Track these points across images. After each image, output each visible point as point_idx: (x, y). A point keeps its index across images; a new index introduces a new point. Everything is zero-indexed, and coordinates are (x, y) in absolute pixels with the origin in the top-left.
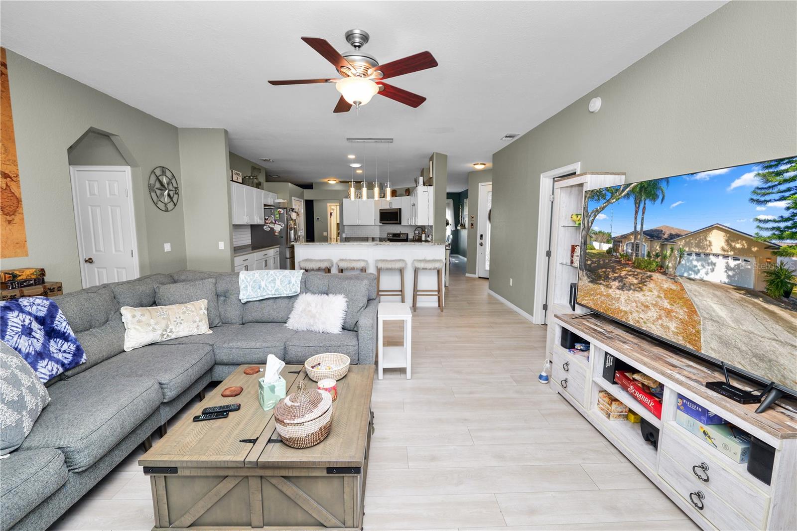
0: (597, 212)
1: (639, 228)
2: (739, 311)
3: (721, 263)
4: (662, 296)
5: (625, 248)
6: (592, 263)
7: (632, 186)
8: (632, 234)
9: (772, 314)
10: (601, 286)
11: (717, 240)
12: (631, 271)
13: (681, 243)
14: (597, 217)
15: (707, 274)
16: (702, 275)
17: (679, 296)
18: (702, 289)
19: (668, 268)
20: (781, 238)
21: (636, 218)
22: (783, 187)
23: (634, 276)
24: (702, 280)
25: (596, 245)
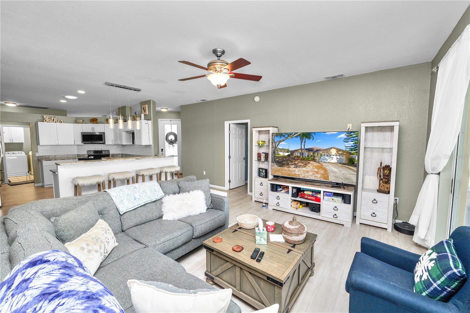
0: (280, 141)
1: (303, 147)
2: (340, 169)
3: (335, 157)
4: (314, 168)
5: (296, 154)
6: (279, 160)
7: (299, 133)
8: (300, 149)
9: (350, 168)
10: (285, 168)
12: (300, 161)
13: (321, 152)
14: (281, 143)
15: (330, 160)
16: (329, 161)
18: (329, 165)
19: (316, 159)
20: (352, 151)
21: (301, 144)
22: (352, 139)
23: (302, 163)
24: (329, 162)
25: (281, 153)
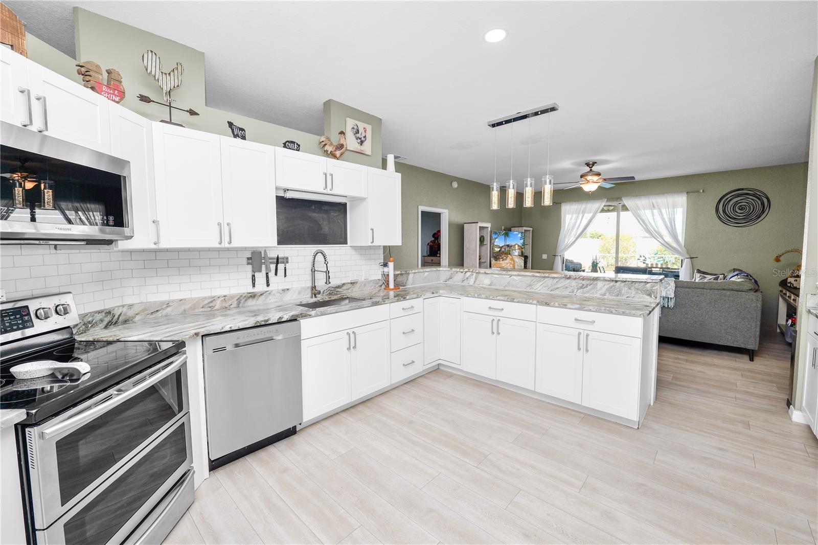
5: (503, 250)
8: (504, 245)
11: (517, 246)
17: (512, 259)
25: (496, 249)
